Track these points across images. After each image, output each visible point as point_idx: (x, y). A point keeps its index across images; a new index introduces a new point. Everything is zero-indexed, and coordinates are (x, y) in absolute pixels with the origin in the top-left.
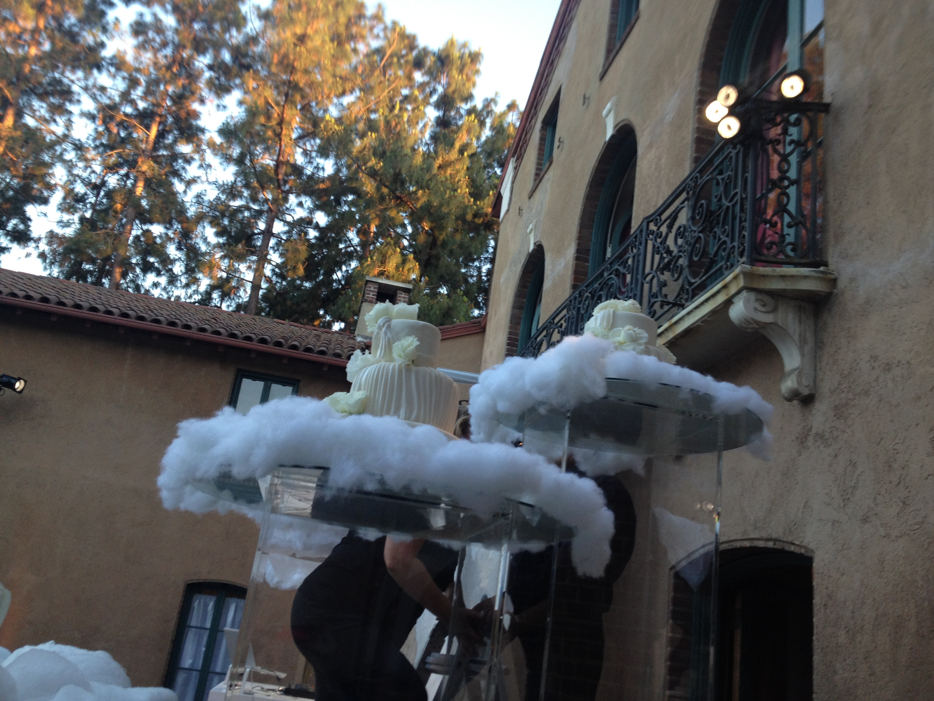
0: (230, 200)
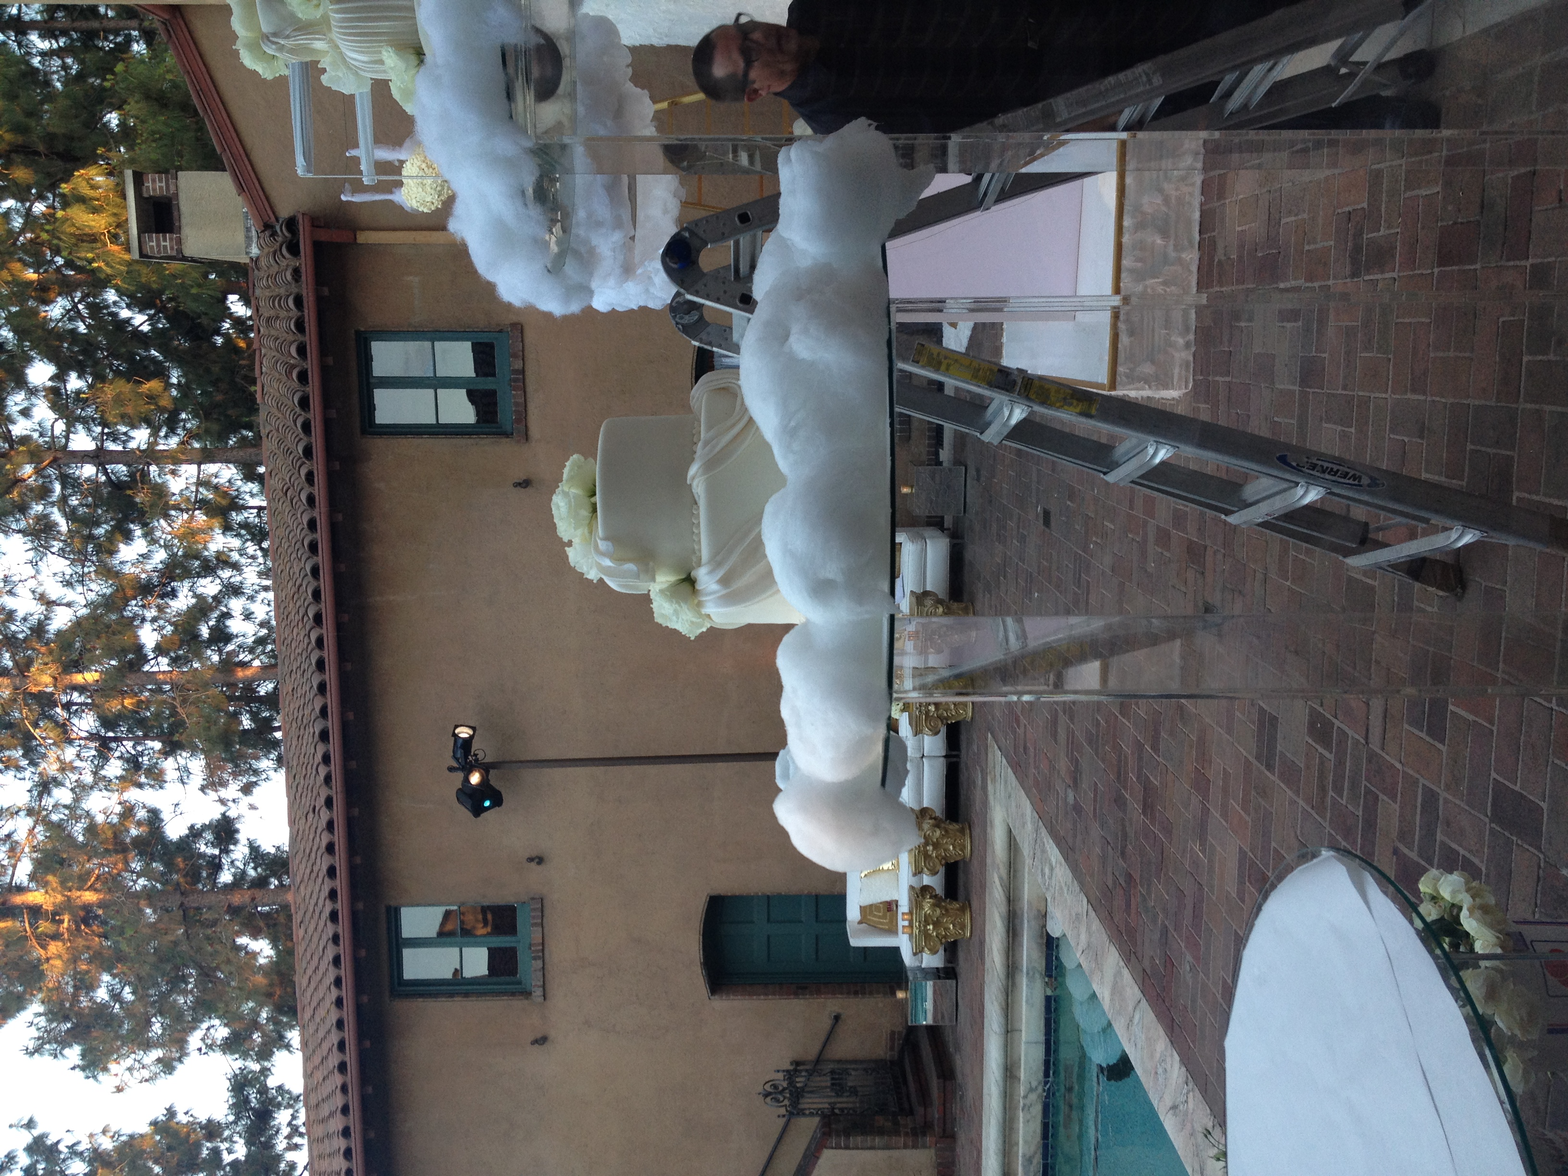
0: (59, 532)
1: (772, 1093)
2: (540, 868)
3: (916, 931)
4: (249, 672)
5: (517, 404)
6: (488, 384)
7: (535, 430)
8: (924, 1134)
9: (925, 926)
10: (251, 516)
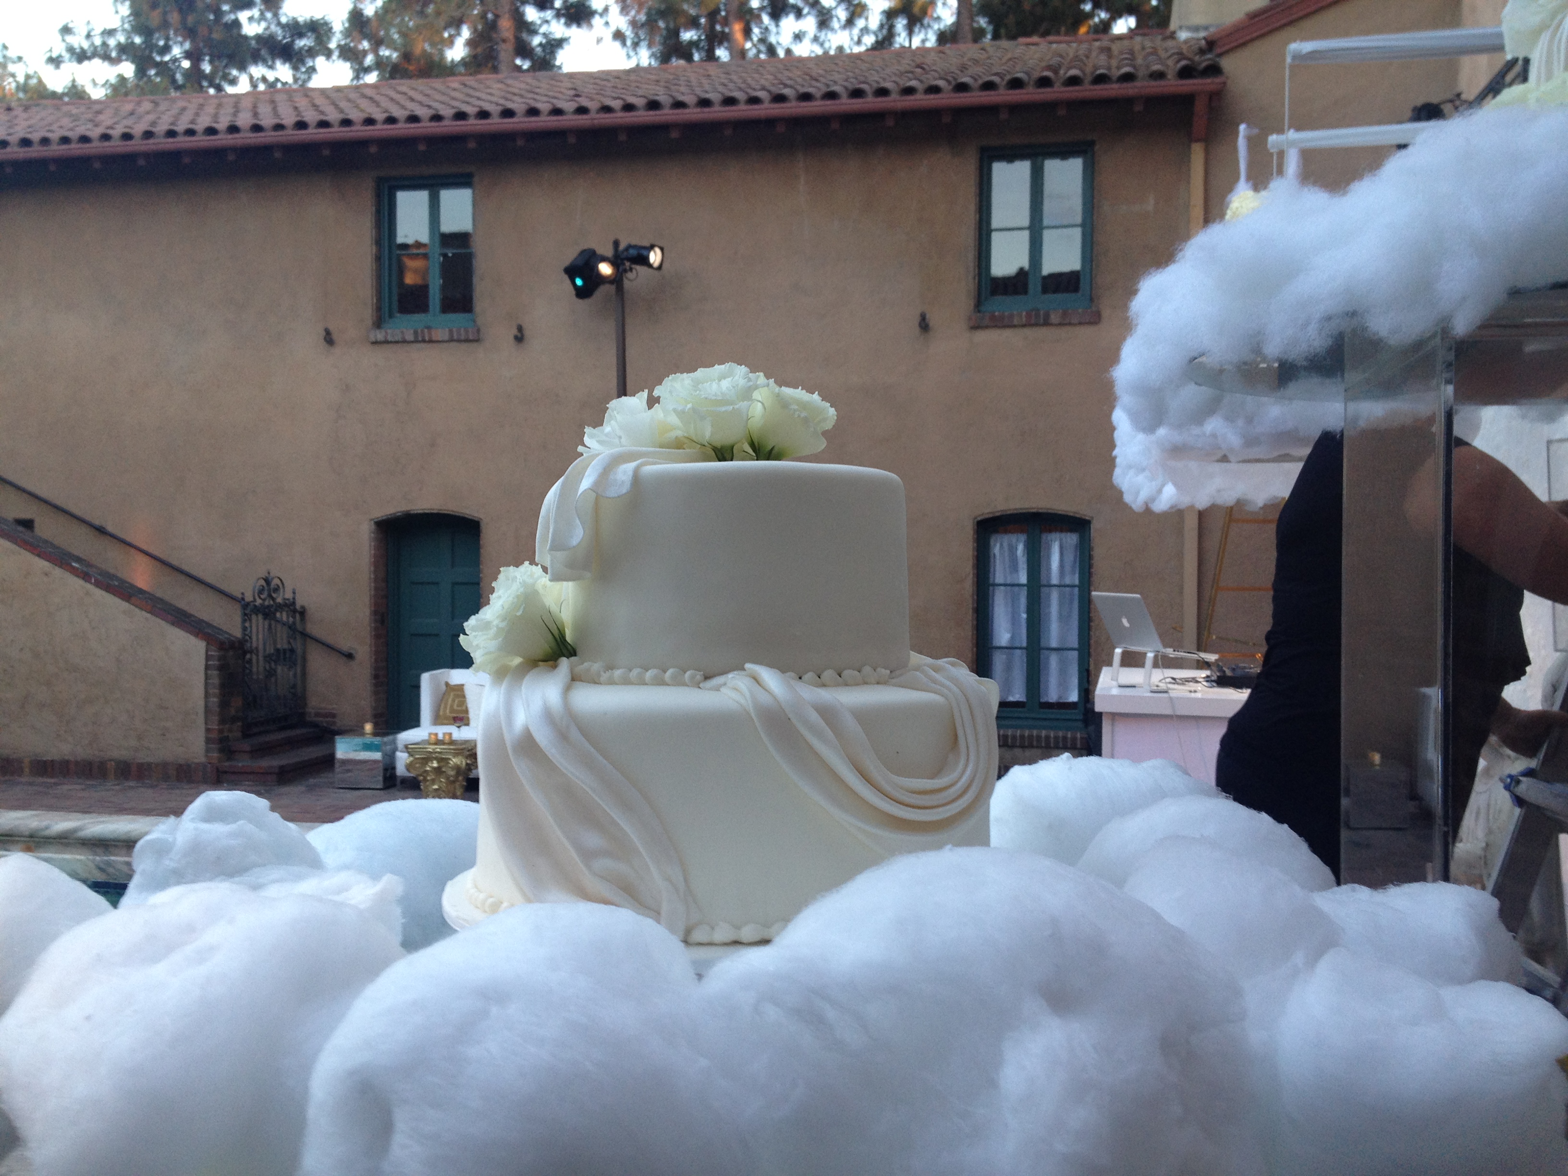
1: (269, 586)
2: (511, 338)
3: (430, 748)
4: (738, 35)
5: (1011, 316)
6: (1034, 286)
7: (982, 336)
8: (221, 750)
9: (436, 758)
10: (901, 39)
